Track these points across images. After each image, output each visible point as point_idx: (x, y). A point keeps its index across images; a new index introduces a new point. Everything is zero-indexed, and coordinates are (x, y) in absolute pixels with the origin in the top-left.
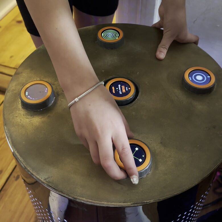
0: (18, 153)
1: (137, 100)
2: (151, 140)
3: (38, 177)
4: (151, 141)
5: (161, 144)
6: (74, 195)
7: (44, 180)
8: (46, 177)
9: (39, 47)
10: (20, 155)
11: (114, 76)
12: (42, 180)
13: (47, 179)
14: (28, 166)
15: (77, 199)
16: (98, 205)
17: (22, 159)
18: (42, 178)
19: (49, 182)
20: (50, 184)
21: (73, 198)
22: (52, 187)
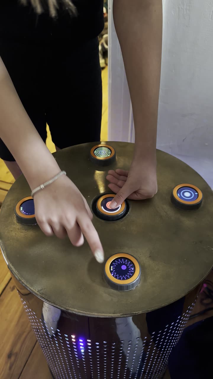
0: (13, 266)
1: (128, 215)
2: (141, 254)
3: (32, 289)
5: (149, 258)
6: (66, 306)
8: (39, 289)
12: (36, 292)
14: (22, 278)
17: (16, 271)
18: (35, 290)
19: (43, 294)
20: (44, 296)
22: (45, 298)
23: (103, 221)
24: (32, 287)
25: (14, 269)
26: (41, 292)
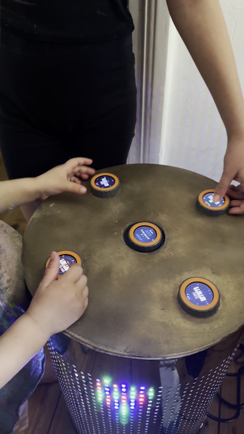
0: (80, 336)
1: (167, 239)
3: (115, 351)
4: (203, 275)
5: (213, 275)
6: (163, 355)
7: (124, 352)
8: (124, 348)
9: (32, 217)
10: (82, 337)
11: (131, 223)
12: (122, 353)
13: (126, 349)
14: (99, 345)
15: (167, 357)
16: (190, 354)
17: (87, 340)
18: (121, 351)
19: (131, 352)
20: (133, 354)
21: (162, 358)
22: (137, 355)
23: (146, 254)
24: (115, 350)
25: (83, 338)
26: (128, 351)
